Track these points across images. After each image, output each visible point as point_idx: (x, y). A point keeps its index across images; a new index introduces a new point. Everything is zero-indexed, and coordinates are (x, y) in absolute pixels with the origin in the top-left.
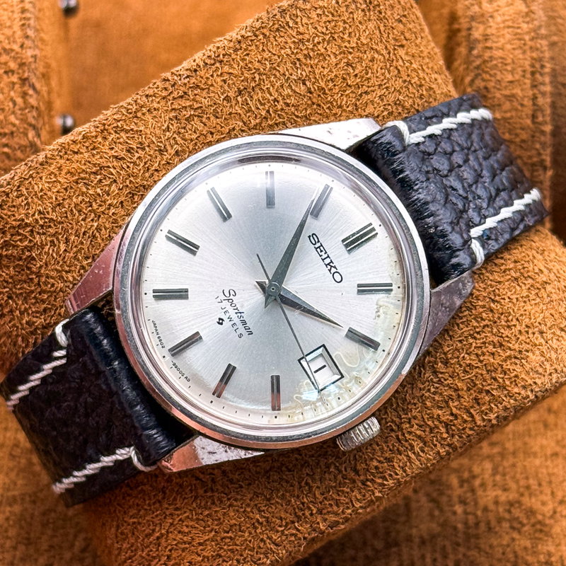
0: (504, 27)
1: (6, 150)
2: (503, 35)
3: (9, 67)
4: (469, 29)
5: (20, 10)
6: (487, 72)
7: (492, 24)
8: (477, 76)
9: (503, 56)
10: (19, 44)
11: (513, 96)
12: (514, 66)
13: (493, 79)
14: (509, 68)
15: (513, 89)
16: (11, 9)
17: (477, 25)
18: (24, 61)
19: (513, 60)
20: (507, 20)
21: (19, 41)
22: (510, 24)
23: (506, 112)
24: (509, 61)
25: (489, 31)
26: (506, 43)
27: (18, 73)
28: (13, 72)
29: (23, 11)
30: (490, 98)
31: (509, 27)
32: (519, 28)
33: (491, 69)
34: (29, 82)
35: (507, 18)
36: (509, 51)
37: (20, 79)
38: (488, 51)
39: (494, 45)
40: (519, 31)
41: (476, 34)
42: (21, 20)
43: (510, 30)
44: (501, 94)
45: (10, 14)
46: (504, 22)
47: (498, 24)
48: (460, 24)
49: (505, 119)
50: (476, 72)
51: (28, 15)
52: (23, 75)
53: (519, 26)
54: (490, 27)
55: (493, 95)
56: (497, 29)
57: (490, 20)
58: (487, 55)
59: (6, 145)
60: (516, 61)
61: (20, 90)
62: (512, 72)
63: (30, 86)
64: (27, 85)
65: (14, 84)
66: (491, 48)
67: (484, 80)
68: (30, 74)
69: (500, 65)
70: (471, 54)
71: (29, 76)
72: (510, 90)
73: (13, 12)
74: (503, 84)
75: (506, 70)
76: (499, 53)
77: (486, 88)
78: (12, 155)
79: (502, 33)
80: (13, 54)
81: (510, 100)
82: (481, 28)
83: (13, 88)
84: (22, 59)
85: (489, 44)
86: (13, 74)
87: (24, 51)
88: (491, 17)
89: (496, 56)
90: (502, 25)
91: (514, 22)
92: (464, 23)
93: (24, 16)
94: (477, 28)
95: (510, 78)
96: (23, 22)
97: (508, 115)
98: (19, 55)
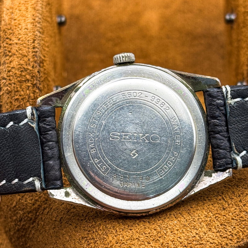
3: (26, 78)
5: (32, 47)
10: (32, 65)
16: (28, 47)
18: (34, 75)
21: (32, 64)
27: (31, 81)
28: (28, 80)
34: (37, 86)
37: (32, 84)
42: (32, 53)
45: (27, 49)
52: (33, 82)
61: (32, 89)
63: (37, 87)
64: (35, 87)
65: (29, 86)
68: (37, 81)
71: (36, 83)
73: (29, 48)
80: (28, 71)
83: (29, 88)
86: (28, 82)
87: (34, 69)
93: (34, 50)
96: (33, 54)
98: (31, 72)
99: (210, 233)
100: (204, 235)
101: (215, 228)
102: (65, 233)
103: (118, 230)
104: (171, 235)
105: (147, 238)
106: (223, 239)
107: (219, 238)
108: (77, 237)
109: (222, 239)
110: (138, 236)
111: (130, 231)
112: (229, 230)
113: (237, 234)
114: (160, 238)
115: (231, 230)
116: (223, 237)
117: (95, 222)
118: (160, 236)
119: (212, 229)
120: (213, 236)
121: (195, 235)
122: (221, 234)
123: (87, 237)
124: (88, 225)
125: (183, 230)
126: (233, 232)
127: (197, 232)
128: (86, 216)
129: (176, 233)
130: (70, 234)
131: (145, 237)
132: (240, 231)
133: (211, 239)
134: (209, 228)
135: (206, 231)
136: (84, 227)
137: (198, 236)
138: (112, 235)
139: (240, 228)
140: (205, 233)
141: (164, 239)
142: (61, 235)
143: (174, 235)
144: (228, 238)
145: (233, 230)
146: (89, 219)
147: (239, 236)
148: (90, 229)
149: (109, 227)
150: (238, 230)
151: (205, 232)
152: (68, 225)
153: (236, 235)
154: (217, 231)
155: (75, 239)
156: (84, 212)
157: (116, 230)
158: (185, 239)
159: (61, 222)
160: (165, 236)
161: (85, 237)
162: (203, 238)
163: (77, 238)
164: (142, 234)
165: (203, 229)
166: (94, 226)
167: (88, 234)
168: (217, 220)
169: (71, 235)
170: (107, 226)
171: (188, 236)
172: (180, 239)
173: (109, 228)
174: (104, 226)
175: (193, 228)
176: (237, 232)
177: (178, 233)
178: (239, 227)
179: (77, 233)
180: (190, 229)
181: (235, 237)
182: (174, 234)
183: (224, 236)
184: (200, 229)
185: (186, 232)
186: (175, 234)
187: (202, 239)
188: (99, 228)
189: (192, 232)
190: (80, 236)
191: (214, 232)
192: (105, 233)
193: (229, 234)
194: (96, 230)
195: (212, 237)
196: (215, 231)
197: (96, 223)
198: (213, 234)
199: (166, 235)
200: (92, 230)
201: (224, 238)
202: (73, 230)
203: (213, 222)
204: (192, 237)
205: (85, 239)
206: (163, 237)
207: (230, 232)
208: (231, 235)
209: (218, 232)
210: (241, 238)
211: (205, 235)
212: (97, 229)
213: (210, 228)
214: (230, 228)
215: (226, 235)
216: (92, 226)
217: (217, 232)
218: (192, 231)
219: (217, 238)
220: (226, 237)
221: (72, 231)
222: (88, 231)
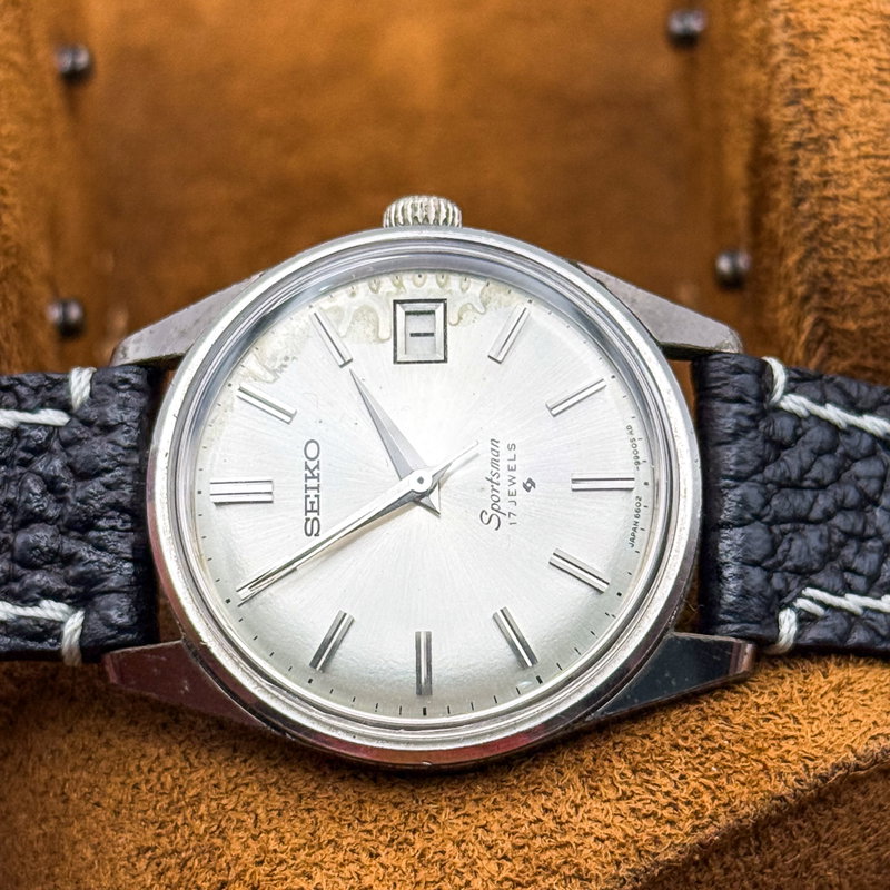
0: (859, 157)
2: (857, 172)
4: (794, 163)
6: (828, 245)
7: (836, 152)
8: (809, 253)
9: (858, 214)
11: (880, 287)
12: (881, 230)
13: (840, 257)
14: (870, 235)
15: (879, 272)
17: (807, 155)
19: (876, 219)
20: (862, 144)
22: (868, 149)
23: (866, 318)
24: (870, 221)
25: (830, 166)
26: (864, 189)
30: (835, 293)
31: (867, 156)
32: (887, 157)
33: (836, 239)
35: (862, 138)
36: (868, 202)
38: (830, 204)
39: (841, 192)
41: (806, 174)
43: (870, 162)
44: (855, 285)
46: (858, 145)
47: (846, 150)
48: (775, 148)
49: (864, 331)
50: (809, 244)
54: (833, 158)
55: (841, 287)
56: (845, 160)
57: (831, 142)
58: (829, 211)
60: (882, 222)
62: (877, 243)
66: (834, 199)
67: (822, 260)
69: (852, 230)
70: (798, 211)
72: (873, 276)
74: (861, 267)
75: (865, 240)
76: (850, 208)
77: (827, 274)
79: (855, 167)
81: (874, 297)
82: (816, 160)
85: (830, 192)
88: (834, 138)
89: (845, 214)
90: (854, 154)
91: (876, 145)
92: (782, 149)
94: (808, 164)
95: (872, 254)
97: (871, 322)
99: (593, 803)
100: (573, 811)
101: (613, 783)
102: (80, 836)
103: (262, 816)
104: (455, 821)
105: (368, 837)
106: (644, 821)
107: (629, 819)
108: (120, 848)
109: (639, 823)
110: (334, 832)
111: (305, 815)
112: (665, 789)
113: (691, 799)
114: (414, 833)
115: (670, 788)
116: (640, 815)
117: (182, 790)
118: (412, 826)
119: (602, 790)
120: (605, 812)
121: (539, 813)
122: (633, 806)
123: (156, 847)
124: (158, 802)
125: (498, 799)
126: (676, 793)
127: (549, 805)
128: (150, 770)
129: (472, 813)
130: (96, 841)
131: (362, 834)
132: (702, 789)
133: (599, 825)
134: (591, 787)
135: (582, 798)
136: (145, 812)
137: (551, 817)
138: (240, 834)
139: (703, 777)
140: (577, 807)
141: (427, 836)
142: (66, 847)
143: (467, 819)
144: (661, 818)
145: (676, 787)
146: (159, 779)
147: (701, 806)
148: (163, 816)
149: (231, 807)
150: (693, 784)
151: (578, 802)
152: (90, 806)
153: (688, 803)
154: (620, 792)
155: (114, 855)
156: (144, 756)
157: (257, 815)
158: (505, 832)
159: (65, 797)
160: (434, 827)
161: (148, 849)
162: (568, 822)
163: (121, 852)
164: (350, 825)
165: (571, 792)
166: (180, 805)
167: (159, 835)
168: (619, 754)
169: (99, 844)
170: (224, 802)
171: (514, 820)
172: (488, 831)
173: (232, 810)
174: (214, 804)
175: (533, 791)
176: (692, 794)
177: (478, 812)
178: (698, 774)
179: (120, 835)
180: (523, 794)
181: (687, 811)
182: (464, 815)
183: (644, 811)
184: (559, 792)
185: (510, 807)
186: (469, 815)
187: (566, 827)
188: (194, 812)
189: (529, 806)
190: (132, 846)
191: (608, 800)
192: (218, 828)
193: (664, 801)
194: (185, 818)
195: (601, 816)
196: (612, 794)
197: (184, 793)
198: (607, 806)
199: (435, 821)
200: (172, 822)
201: (646, 816)
202: (106, 823)
203: (606, 763)
204: (530, 823)
205: (149, 854)
206: (426, 830)
207: (668, 794)
208: (670, 804)
209: (625, 797)
210: (708, 813)
211: (577, 812)
212: (189, 816)
213: (594, 784)
214: (666, 780)
215: (652, 807)
216: (170, 804)
217: (619, 799)
218: (529, 802)
219: (620, 819)
220: (654, 814)
221: (104, 828)
222: (157, 825)
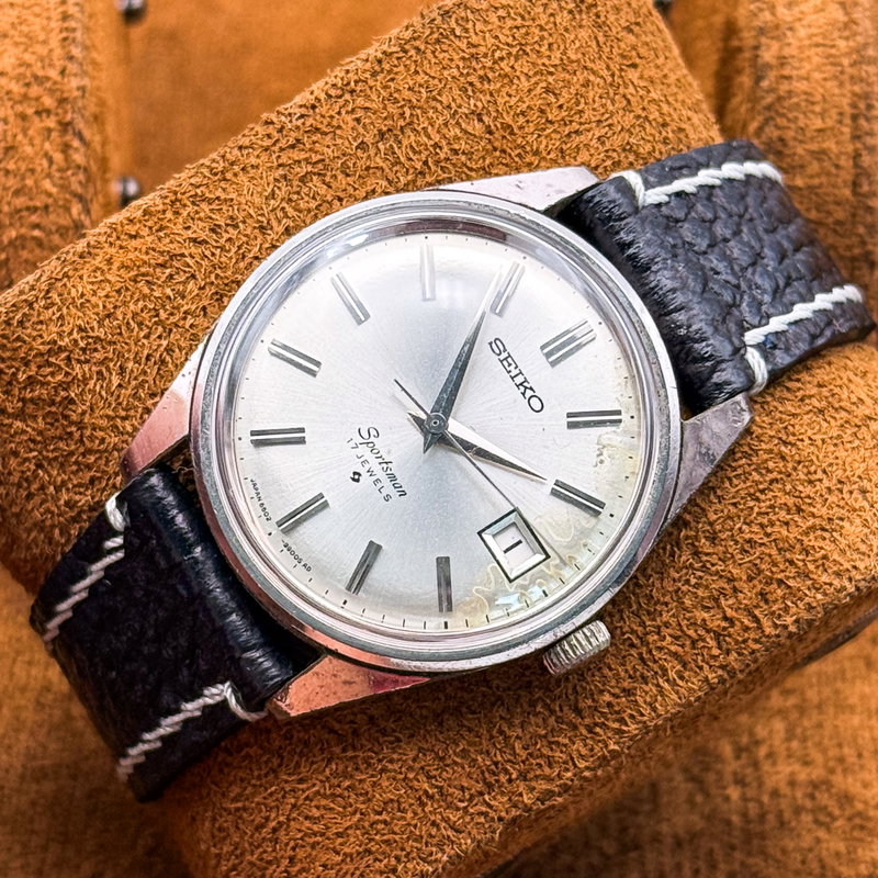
0: (810, 46)
1: (36, 233)
2: (809, 57)
3: (42, 104)
4: (757, 48)
5: (60, 17)
6: (783, 115)
7: (791, 40)
8: (767, 121)
9: (809, 90)
10: (59, 69)
11: (824, 152)
12: (826, 106)
13: (792, 126)
14: (817, 109)
15: (824, 141)
16: (45, 14)
17: (768, 41)
18: (66, 95)
19: (823, 96)
20: (816, 35)
21: (59, 64)
22: (820, 40)
23: (811, 177)
24: (818, 98)
25: (787, 52)
26: (814, 71)
27: (57, 114)
28: (48, 112)
29: (65, 17)
30: (789, 156)
31: (817, 45)
32: (833, 46)
33: (789, 110)
34: (74, 129)
35: (814, 31)
36: (817, 81)
37: (60, 123)
38: (786, 82)
39: (794, 73)
40: (833, 51)
41: (768, 56)
42: (61, 31)
43: (820, 50)
44: (805, 149)
45: (45, 22)
46: (810, 37)
47: (801, 40)
48: (741, 39)
49: (811, 188)
50: (767, 114)
51: (73, 24)
52: (64, 118)
53: (833, 43)
54: (789, 44)
55: (792, 151)
56: (800, 47)
57: (789, 33)
58: (784, 87)
59: (37, 226)
60: (828, 98)
61: (59, 140)
62: (822, 115)
63: (74, 134)
64: (70, 132)
65: (49, 130)
66: (788, 78)
67: (777, 127)
68: (74, 116)
69: (803, 104)
70: (760, 87)
71: (73, 119)
72: (818, 142)
73: (49, 18)
74: (809, 135)
75: (813, 112)
76: (802, 86)
77: (781, 140)
78: (45, 241)
79: (807, 53)
80: (48, 85)
81: (819, 160)
82: (775, 46)
83: (49, 137)
84: (63, 92)
85: (786, 72)
86: (48, 116)
87: (66, 80)
88: (791, 29)
89: (799, 91)
90: (807, 42)
91: (825, 37)
92: (748, 38)
93: (65, 25)
94: (769, 47)
95: (818, 124)
96: (64, 34)
97: (816, 181)
98: (58, 86)
